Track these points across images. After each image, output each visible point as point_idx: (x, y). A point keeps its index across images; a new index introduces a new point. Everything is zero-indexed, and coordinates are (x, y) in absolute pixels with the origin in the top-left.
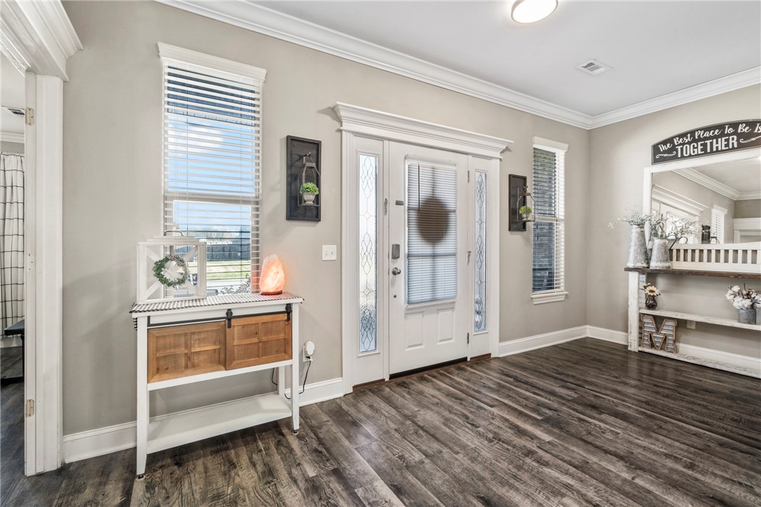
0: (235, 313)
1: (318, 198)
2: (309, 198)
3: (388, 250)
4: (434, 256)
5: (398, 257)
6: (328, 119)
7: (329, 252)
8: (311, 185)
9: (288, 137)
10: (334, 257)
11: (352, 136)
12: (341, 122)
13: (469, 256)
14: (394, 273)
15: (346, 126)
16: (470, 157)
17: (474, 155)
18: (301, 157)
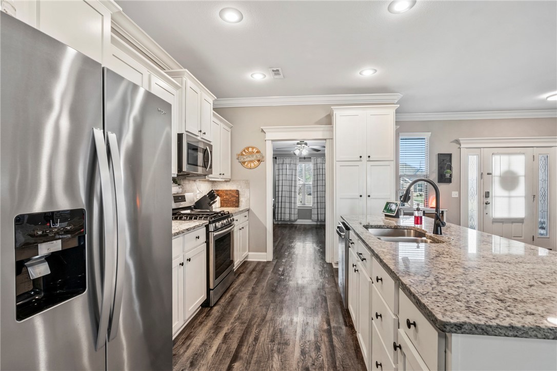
0: (426, 212)
1: (451, 176)
2: (448, 175)
3: (483, 194)
4: (510, 197)
5: (488, 197)
6: (454, 144)
7: (455, 194)
8: (449, 171)
9: (438, 154)
10: (457, 196)
11: (465, 149)
12: (460, 144)
13: (534, 197)
14: (486, 204)
15: (462, 146)
16: (535, 148)
17: (537, 147)
18: (444, 160)
